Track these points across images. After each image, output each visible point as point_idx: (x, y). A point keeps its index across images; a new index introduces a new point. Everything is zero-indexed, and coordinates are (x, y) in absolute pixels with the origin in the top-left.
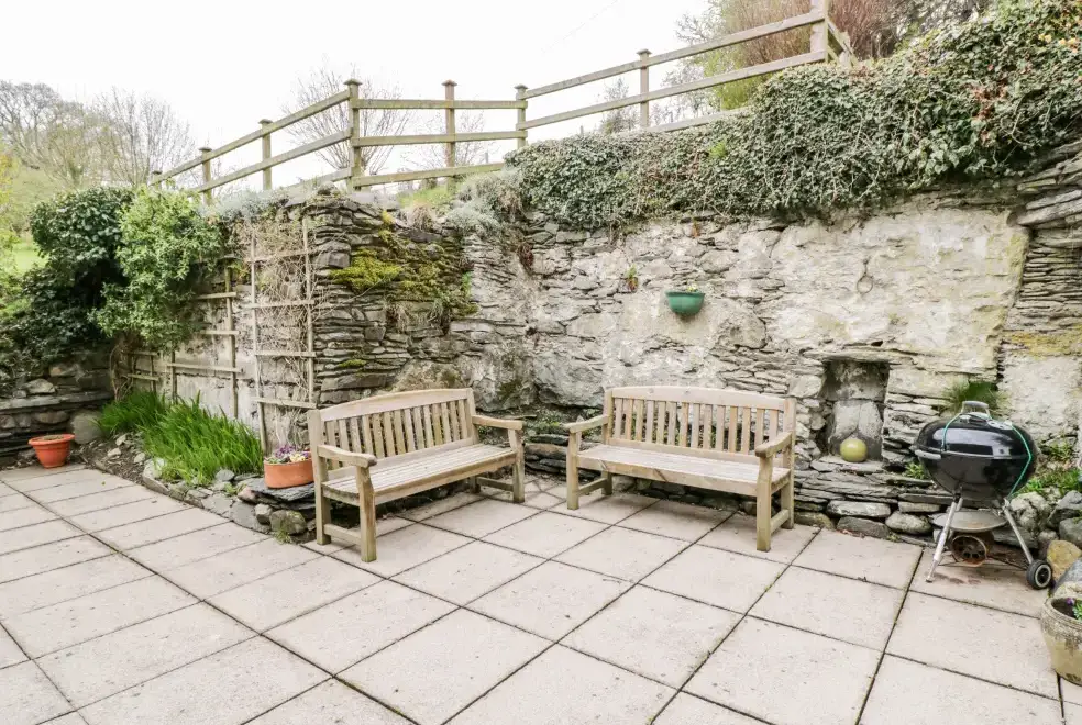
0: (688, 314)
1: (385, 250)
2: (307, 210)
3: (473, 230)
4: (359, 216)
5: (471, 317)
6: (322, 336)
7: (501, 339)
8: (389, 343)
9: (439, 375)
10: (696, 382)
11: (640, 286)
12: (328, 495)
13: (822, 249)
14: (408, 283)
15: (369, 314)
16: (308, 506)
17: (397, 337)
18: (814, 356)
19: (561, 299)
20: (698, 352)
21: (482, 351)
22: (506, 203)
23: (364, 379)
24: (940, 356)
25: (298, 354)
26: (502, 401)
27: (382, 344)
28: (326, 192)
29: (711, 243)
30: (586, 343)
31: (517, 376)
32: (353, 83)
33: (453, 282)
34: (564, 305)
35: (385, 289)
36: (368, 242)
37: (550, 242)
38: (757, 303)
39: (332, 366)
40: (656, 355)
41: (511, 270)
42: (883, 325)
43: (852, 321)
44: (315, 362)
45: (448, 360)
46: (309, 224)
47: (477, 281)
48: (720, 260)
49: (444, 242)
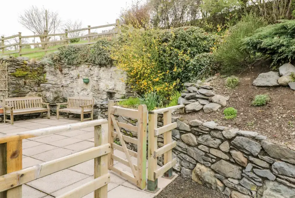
0: (87, 83)
1: (24, 69)
2: (7, 61)
3: (46, 64)
4: (18, 62)
5: (46, 83)
6: (9, 86)
7: (54, 88)
8: (25, 88)
9: (37, 95)
10: (88, 96)
11: (80, 77)
12: (6, 114)
13: (106, 72)
14: (29, 76)
15: (20, 82)
16: (3, 117)
17: (27, 86)
18: (105, 91)
19: (67, 79)
20: (89, 90)
21: (49, 90)
22: (55, 58)
23: (18, 95)
24: (121, 91)
25: (5, 89)
26: (54, 101)
27: (23, 88)
28: (11, 57)
29: (91, 69)
30: (72, 89)
31: (58, 96)
32: (20, 33)
33: (42, 75)
34: (68, 81)
35: (24, 77)
36: (20, 67)
37: (65, 67)
38: (97, 81)
39: (11, 92)
40: (83, 91)
41: (57, 73)
42: (113, 86)
43: (110, 85)
44: (8, 91)
45: (40, 92)
46: (7, 64)
47: (48, 75)
48: (92, 73)
49: (39, 67)
